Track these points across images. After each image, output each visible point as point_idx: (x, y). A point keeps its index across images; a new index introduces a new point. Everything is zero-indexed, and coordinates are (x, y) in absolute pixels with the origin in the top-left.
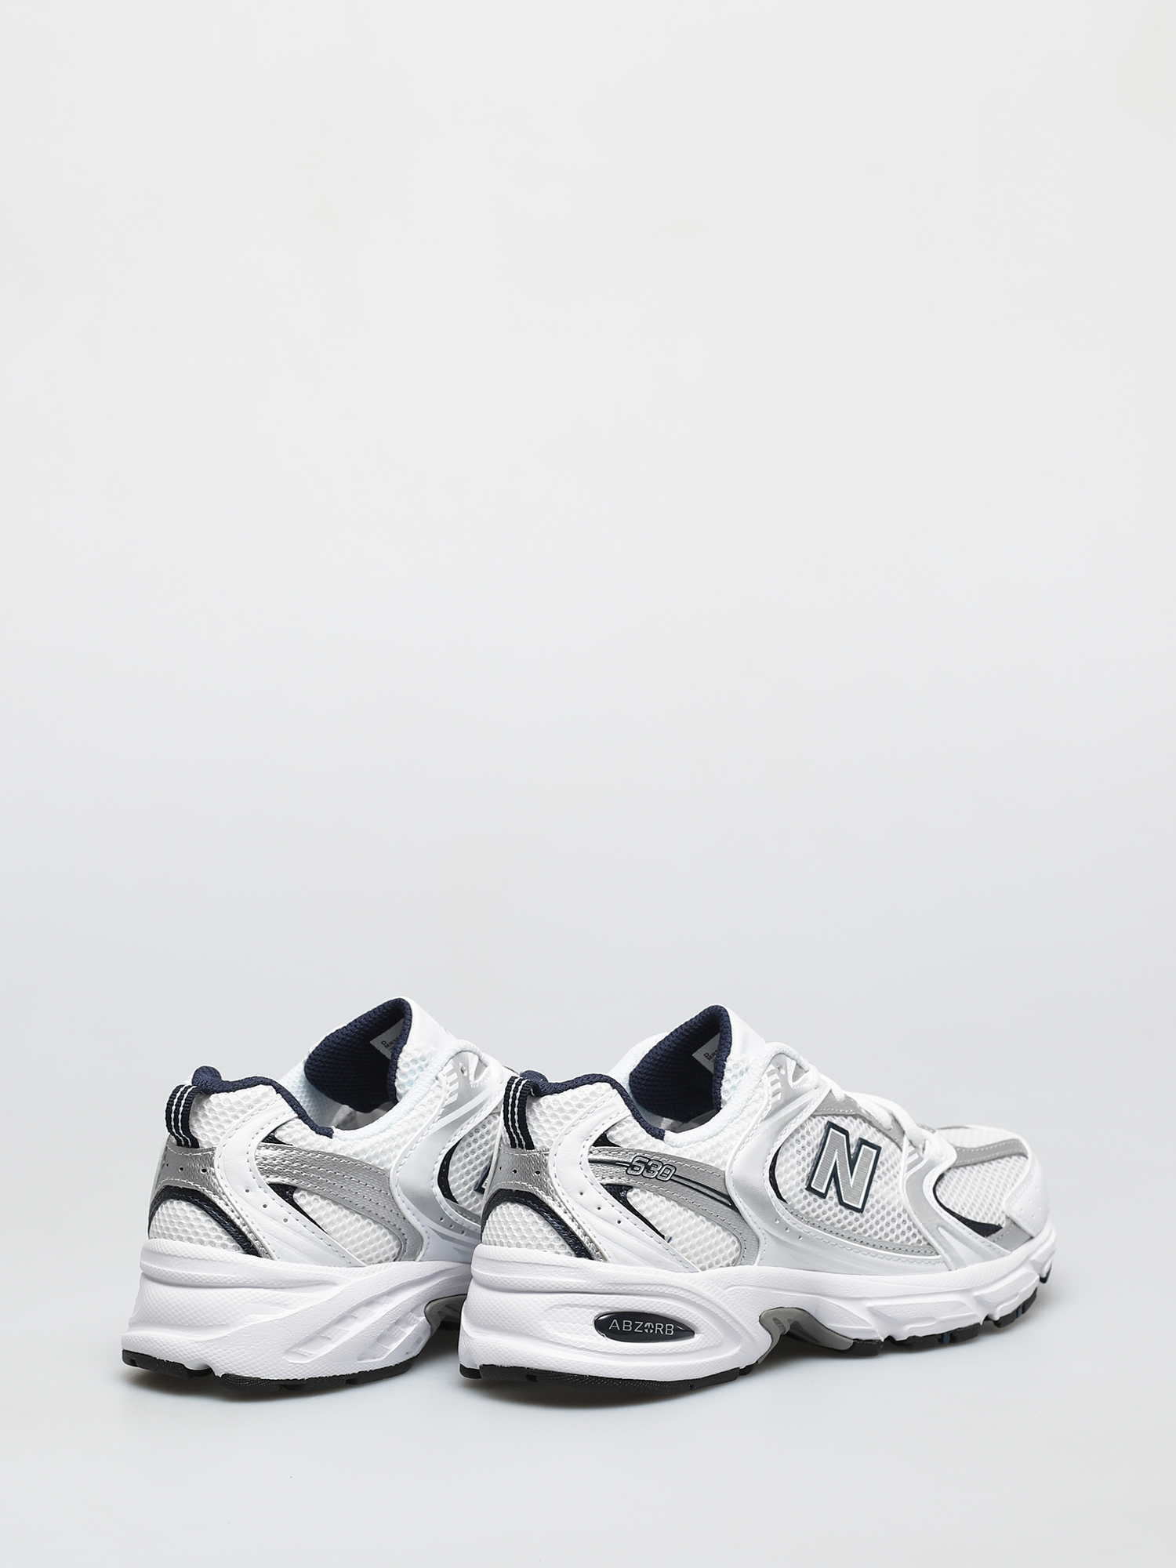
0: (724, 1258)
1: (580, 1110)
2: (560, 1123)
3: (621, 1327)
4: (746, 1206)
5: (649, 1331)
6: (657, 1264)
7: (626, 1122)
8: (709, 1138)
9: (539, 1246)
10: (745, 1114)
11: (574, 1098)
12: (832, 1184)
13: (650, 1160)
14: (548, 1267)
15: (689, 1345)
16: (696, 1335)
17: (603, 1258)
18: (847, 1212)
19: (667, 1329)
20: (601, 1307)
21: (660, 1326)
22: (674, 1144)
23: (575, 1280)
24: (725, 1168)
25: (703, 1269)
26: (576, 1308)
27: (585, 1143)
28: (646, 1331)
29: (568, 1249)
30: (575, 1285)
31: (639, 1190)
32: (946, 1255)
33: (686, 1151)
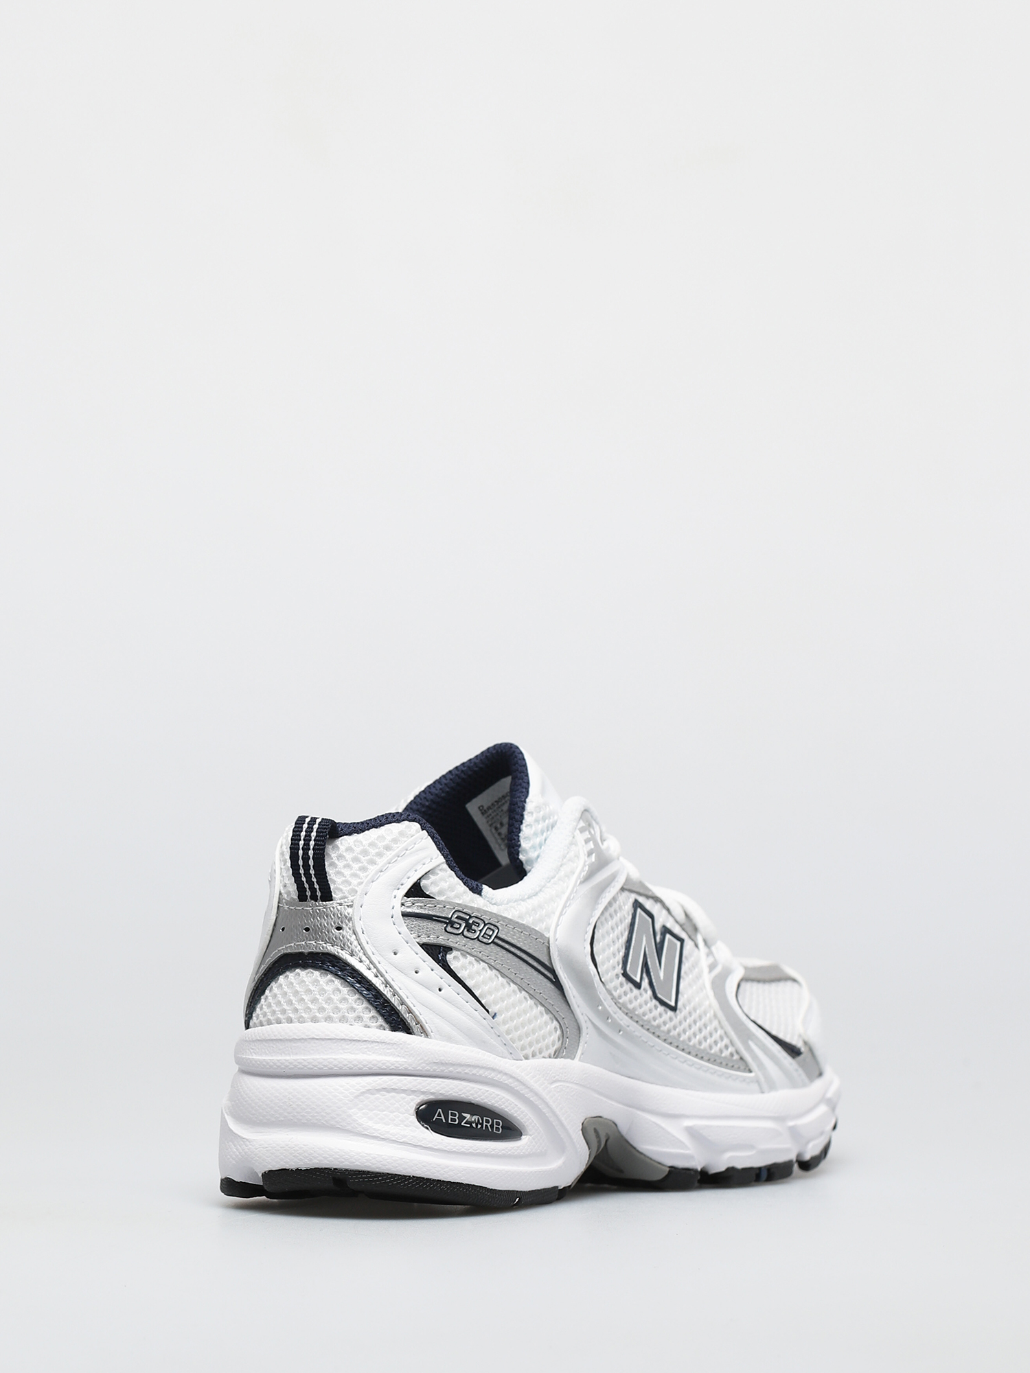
0: (547, 1048)
1: (388, 853)
2: (364, 869)
3: (447, 1119)
4: (570, 984)
5: (477, 1126)
6: (482, 1044)
7: (440, 870)
8: (528, 898)
9: (343, 1019)
10: (562, 873)
11: (381, 838)
12: (644, 975)
13: (471, 917)
14: (357, 1044)
15: (518, 1147)
16: (523, 1137)
17: (424, 1032)
18: (661, 1009)
19: (495, 1126)
20: (423, 1093)
21: (487, 1121)
22: (494, 902)
23: (392, 1059)
24: (550, 935)
25: (526, 1058)
26: (394, 1094)
27: (396, 892)
28: (474, 1125)
29: (381, 1021)
30: (393, 1065)
31: (459, 953)
32: (760, 1074)
33: (506, 910)
